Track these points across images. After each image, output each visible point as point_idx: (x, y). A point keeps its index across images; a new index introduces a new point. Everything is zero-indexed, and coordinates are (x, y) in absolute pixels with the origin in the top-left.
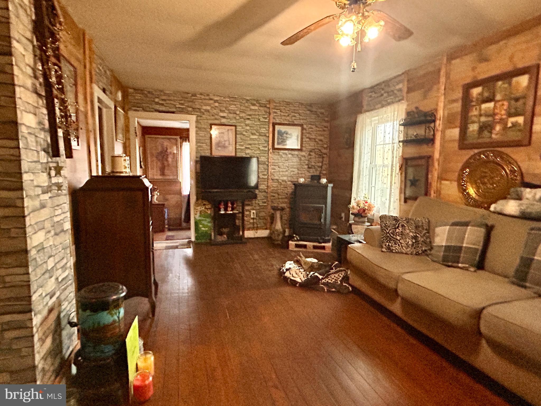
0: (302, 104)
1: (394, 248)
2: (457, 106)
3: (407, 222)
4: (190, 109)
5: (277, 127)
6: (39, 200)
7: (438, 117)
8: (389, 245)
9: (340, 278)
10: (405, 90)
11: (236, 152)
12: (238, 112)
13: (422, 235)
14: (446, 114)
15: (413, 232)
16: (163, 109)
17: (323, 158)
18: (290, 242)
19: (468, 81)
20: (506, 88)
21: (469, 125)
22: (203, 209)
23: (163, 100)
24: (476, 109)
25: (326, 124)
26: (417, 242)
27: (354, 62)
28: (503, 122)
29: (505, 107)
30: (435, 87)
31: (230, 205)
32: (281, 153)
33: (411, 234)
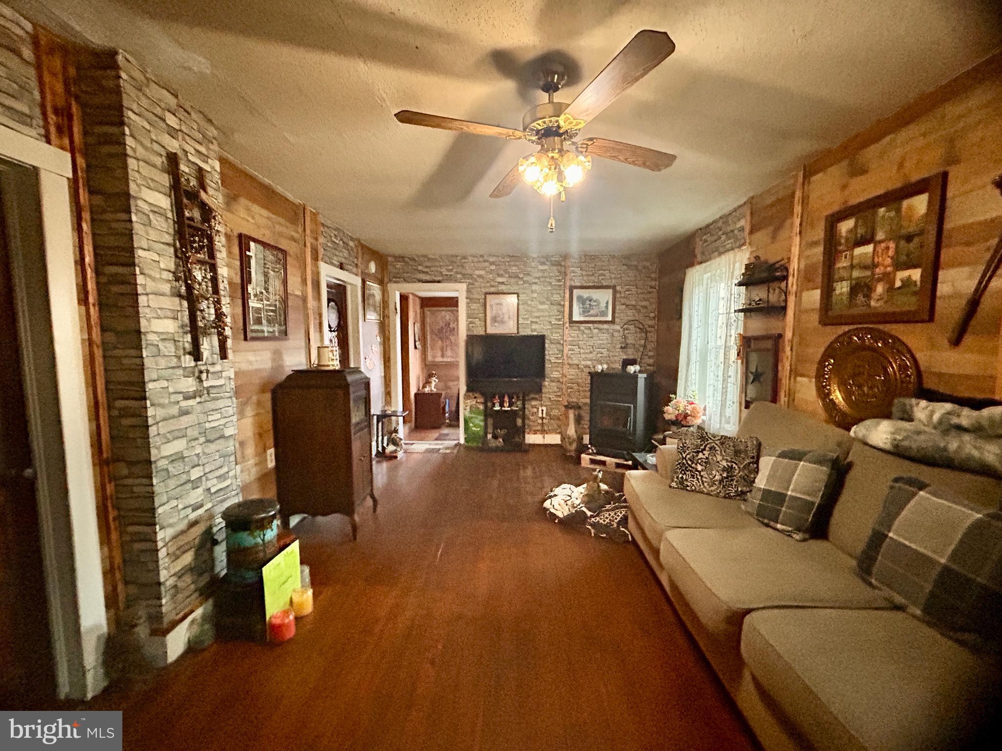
0: (614, 257)
1: (689, 484)
2: (818, 251)
3: (722, 443)
4: (459, 276)
5: (576, 292)
6: (178, 407)
7: (791, 271)
8: (682, 478)
9: (619, 519)
10: (747, 229)
11: (518, 328)
12: (521, 276)
13: (742, 466)
14: (802, 266)
15: (727, 461)
16: (428, 278)
17: (646, 332)
18: (583, 456)
19: (836, 208)
20: (892, 219)
21: (835, 284)
22: (474, 403)
23: (427, 267)
24: (846, 257)
25: (653, 283)
26: (730, 478)
27: (552, 218)
28: (888, 278)
29: (891, 253)
30: (788, 222)
31: (506, 399)
32: (582, 328)
33: (724, 463)
